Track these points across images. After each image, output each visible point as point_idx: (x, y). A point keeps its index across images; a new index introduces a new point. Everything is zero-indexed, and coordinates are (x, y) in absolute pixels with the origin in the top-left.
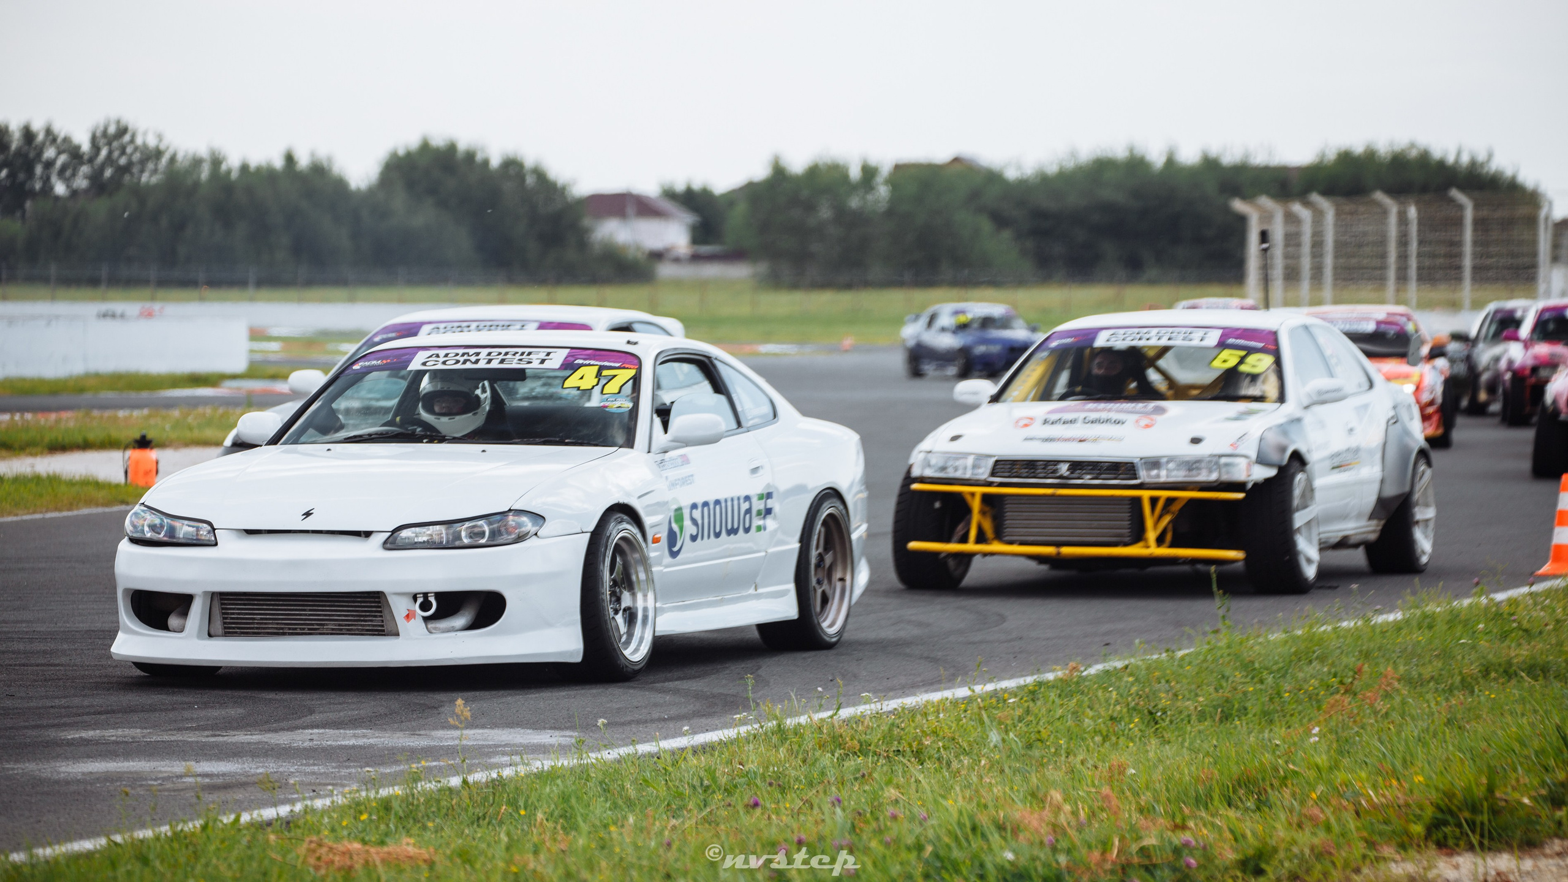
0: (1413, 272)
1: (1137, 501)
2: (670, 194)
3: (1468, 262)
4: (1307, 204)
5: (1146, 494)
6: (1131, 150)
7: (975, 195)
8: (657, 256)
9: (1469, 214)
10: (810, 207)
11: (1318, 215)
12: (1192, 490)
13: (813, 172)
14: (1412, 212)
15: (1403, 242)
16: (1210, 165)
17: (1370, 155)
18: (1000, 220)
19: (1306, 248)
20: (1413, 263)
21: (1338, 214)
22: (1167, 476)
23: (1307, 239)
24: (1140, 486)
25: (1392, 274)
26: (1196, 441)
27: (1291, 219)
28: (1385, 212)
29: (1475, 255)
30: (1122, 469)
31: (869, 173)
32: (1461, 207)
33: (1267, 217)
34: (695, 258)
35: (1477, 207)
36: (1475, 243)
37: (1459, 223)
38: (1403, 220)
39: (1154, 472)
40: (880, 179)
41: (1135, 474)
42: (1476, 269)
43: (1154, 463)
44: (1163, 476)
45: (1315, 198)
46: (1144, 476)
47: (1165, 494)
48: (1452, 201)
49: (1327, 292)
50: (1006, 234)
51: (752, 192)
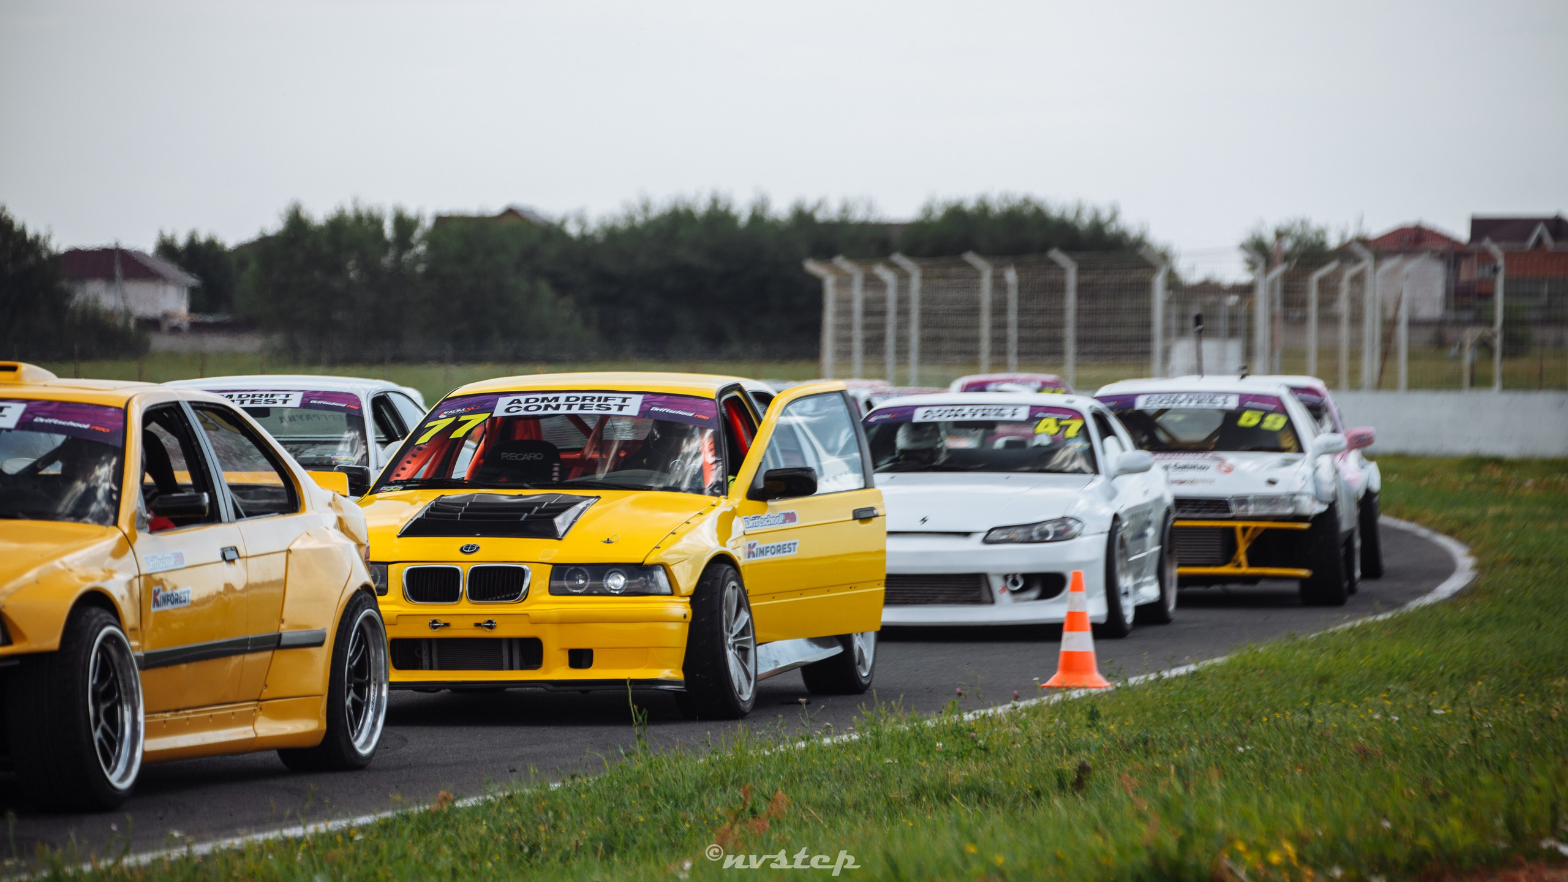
0: (1012, 345)
1: (1231, 531)
2: (167, 249)
3: (1070, 333)
4: (892, 266)
5: (1239, 525)
6: (715, 201)
7: (529, 254)
8: (152, 324)
9: (1071, 278)
10: (336, 268)
11: (903, 276)
12: (1269, 521)
13: (337, 225)
14: (1011, 276)
15: (999, 309)
16: (802, 219)
17: (983, 210)
18: (561, 287)
19: (891, 319)
20: (1013, 333)
21: (924, 278)
22: (1255, 510)
23: (891, 306)
24: (1233, 519)
25: (985, 346)
26: (1272, 482)
27: (872, 282)
28: (978, 275)
29: (1079, 327)
30: (1218, 505)
31: (405, 225)
32: (1062, 271)
33: (844, 282)
34: (197, 328)
35: (1081, 271)
36: (1079, 312)
37: (1058, 289)
38: (999, 285)
39: (1243, 507)
40: (418, 234)
41: (1228, 508)
42: (1081, 341)
43: (1242, 501)
44: (1251, 510)
45: (898, 258)
46: (1235, 510)
47: (1253, 524)
48: (1052, 263)
49: (913, 369)
50: (568, 302)
51: (264, 246)
